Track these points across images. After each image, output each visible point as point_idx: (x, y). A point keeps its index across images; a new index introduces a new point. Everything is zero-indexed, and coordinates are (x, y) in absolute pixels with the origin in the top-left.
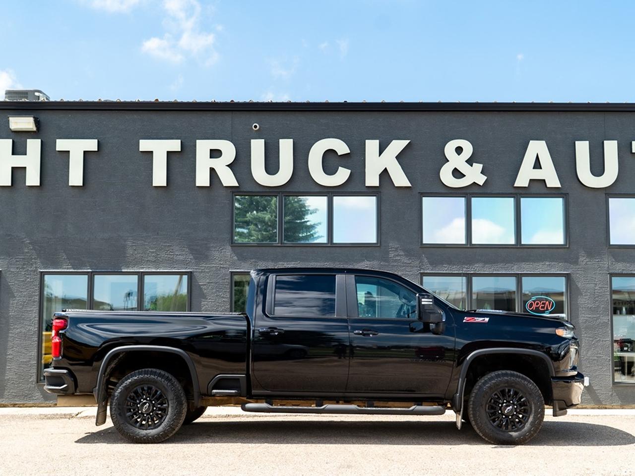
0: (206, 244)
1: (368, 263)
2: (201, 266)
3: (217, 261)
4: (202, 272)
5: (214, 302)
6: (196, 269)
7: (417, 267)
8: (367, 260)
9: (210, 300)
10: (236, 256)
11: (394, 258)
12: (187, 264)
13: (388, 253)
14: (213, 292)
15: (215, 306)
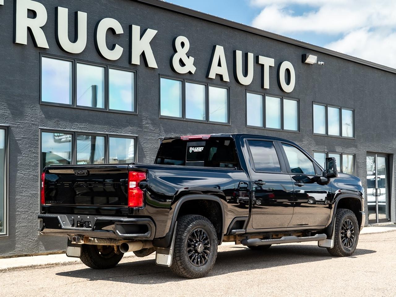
0: (21, 100)
1: (131, 128)
2: (17, 121)
3: (30, 118)
4: (17, 127)
5: (27, 157)
6: (13, 124)
7: (157, 134)
8: (130, 126)
9: (24, 155)
10: (43, 114)
11: (145, 126)
12: (6, 118)
13: (141, 121)
14: (26, 147)
15: (28, 160)
